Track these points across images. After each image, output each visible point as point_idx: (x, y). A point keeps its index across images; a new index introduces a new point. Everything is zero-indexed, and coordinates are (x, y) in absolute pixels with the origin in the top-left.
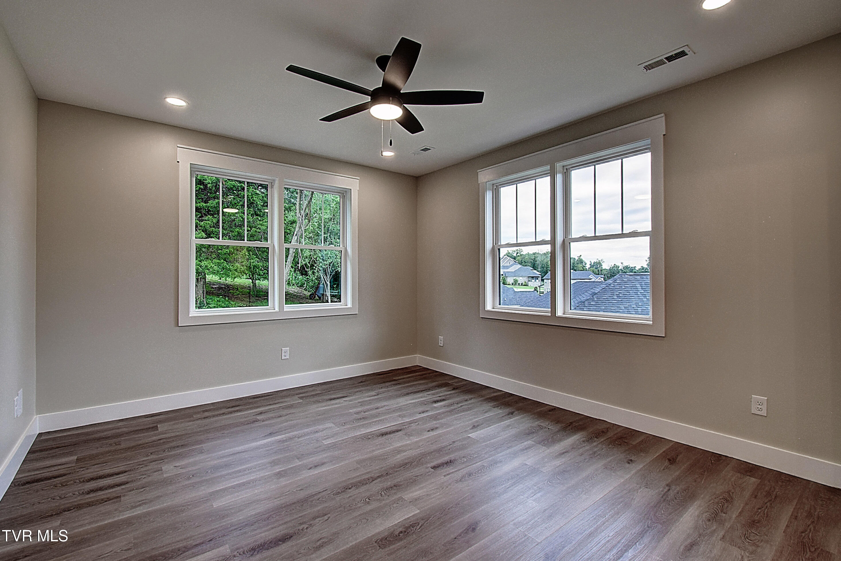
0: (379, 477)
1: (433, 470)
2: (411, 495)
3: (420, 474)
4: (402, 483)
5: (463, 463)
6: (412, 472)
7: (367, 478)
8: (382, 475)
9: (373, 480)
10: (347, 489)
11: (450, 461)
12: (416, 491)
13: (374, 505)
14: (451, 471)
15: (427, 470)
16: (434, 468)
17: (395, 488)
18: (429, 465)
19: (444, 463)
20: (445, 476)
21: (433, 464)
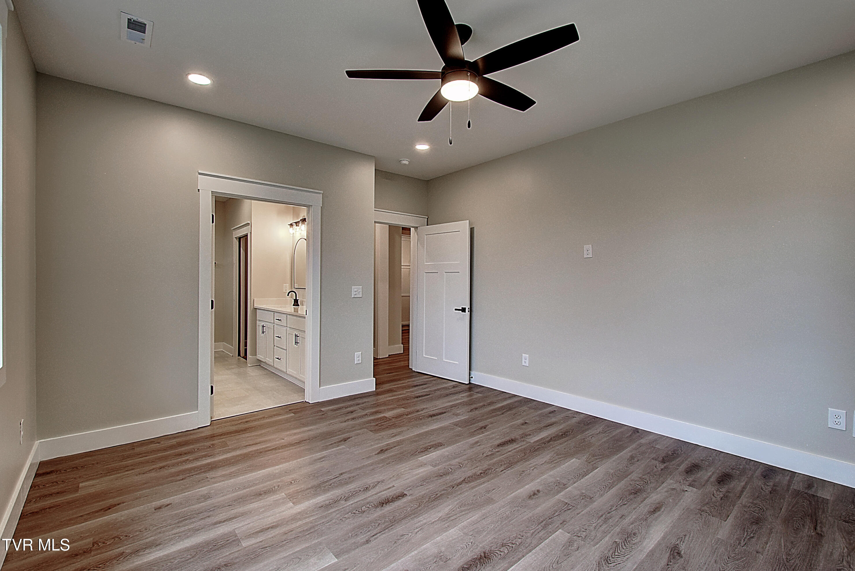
0: (460, 483)
1: (405, 492)
2: (425, 469)
3: (419, 488)
4: (436, 478)
5: (368, 503)
6: (427, 489)
7: (471, 482)
8: (458, 486)
9: (464, 480)
10: (484, 473)
11: (382, 506)
12: (422, 472)
13: (455, 462)
14: (385, 492)
15: (411, 492)
16: (403, 495)
17: (441, 474)
18: (410, 498)
19: (392, 502)
20: (394, 486)
21: (404, 500)
